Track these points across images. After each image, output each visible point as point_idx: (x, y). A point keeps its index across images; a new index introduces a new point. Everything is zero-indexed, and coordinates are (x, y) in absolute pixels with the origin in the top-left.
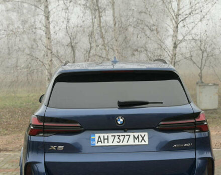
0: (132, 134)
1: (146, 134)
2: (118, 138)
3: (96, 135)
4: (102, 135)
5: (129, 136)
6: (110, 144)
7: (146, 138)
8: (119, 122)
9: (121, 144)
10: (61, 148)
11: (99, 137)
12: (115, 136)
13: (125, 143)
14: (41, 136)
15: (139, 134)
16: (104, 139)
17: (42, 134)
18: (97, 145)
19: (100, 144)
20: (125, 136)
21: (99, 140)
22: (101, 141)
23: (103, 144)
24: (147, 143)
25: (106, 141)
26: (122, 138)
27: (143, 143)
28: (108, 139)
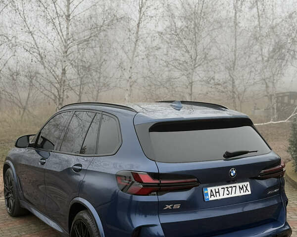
0: (237, 185)
1: (248, 183)
2: (227, 190)
3: (208, 188)
4: (213, 188)
5: (236, 186)
6: (222, 197)
7: (249, 188)
8: (232, 174)
9: (230, 196)
10: (178, 206)
11: (211, 191)
12: (224, 188)
13: (233, 195)
14: (154, 195)
15: (243, 184)
16: (216, 193)
17: (155, 193)
18: (210, 199)
19: (213, 198)
20: (232, 187)
21: (212, 194)
22: (213, 195)
23: (215, 198)
24: (250, 193)
25: (217, 194)
26: (230, 189)
27: (247, 193)
28: (219, 192)
